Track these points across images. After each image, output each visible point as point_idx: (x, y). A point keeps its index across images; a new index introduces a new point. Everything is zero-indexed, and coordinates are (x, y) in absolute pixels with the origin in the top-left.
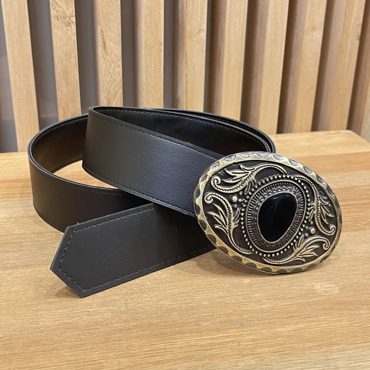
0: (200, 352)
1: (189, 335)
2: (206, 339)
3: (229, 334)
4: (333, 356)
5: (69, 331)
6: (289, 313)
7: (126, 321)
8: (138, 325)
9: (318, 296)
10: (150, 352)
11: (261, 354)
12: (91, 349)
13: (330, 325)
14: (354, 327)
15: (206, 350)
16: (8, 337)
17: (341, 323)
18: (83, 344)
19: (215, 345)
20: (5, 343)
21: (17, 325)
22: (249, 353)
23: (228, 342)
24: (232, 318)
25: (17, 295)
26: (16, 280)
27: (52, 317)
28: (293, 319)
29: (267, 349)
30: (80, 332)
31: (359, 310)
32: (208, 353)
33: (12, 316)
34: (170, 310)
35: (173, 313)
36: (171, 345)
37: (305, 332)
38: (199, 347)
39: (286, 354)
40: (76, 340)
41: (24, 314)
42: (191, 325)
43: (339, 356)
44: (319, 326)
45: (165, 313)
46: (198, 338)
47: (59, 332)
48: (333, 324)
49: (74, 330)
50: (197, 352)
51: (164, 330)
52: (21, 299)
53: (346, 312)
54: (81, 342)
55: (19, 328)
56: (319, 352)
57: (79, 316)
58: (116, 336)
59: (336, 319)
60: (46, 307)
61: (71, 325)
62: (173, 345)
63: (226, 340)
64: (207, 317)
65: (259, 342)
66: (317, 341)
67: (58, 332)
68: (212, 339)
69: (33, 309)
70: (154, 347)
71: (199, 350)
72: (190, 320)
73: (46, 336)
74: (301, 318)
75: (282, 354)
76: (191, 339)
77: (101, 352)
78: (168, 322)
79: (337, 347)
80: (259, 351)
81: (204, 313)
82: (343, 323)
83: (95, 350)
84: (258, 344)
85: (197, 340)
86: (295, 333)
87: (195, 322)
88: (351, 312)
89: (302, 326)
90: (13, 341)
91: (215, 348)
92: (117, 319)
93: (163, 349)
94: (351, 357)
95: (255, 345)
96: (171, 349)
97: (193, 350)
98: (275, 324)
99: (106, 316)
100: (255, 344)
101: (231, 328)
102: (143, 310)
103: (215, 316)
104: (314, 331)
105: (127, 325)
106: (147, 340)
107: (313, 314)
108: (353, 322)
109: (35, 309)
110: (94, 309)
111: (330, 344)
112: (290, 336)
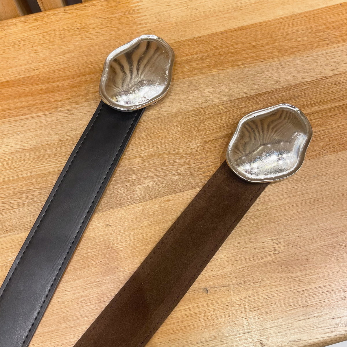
0: (177, 324)
3: (198, 304)
4: (269, 325)
6: (243, 278)
9: (267, 256)
14: (288, 292)
19: (187, 317)
22: (211, 324)
23: (197, 313)
28: (245, 284)
31: (296, 272)
37: (252, 299)
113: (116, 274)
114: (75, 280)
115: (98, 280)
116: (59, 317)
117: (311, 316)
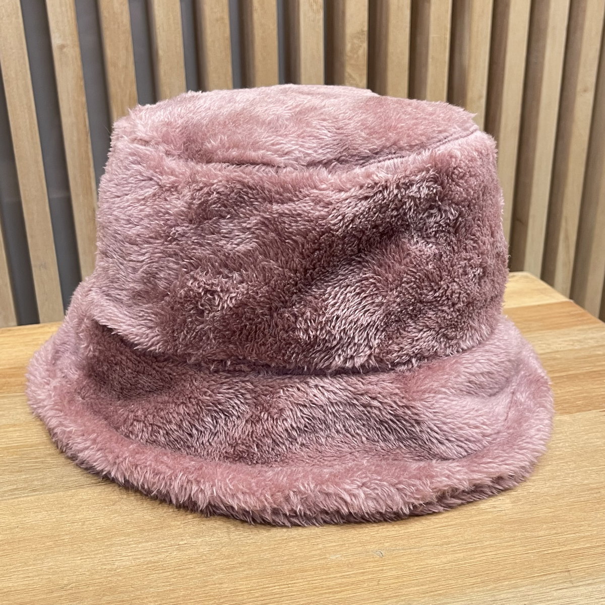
0: (327, 595)
1: (313, 573)
2: (335, 577)
3: (365, 570)
4: (502, 596)
5: (154, 572)
6: (445, 538)
7: (228, 557)
8: (245, 561)
9: (483, 513)
10: (262, 599)
11: (407, 595)
12: (184, 596)
13: (499, 552)
14: (530, 554)
15: (335, 592)
16: (74, 584)
17: (513, 550)
18: (173, 590)
19: (347, 586)
20: (70, 591)
21: (85, 566)
22: (392, 595)
23: (363, 581)
24: (369, 547)
25: (83, 525)
26: (81, 503)
27: (131, 554)
28: (450, 545)
29: (416, 588)
30: (169, 573)
31: (538, 531)
32: (337, 597)
33: (78, 555)
34: (286, 539)
35: (291, 544)
36: (289, 587)
37: (465, 564)
38: (326, 590)
39: (440, 595)
40: (163, 584)
41: (93, 551)
42: (314, 559)
43: (509, 596)
44: (484, 555)
45: (279, 543)
46: (325, 577)
47: (141, 574)
48: (502, 551)
49: (161, 571)
50: (324, 596)
51: (279, 567)
52: (89, 530)
53: (520, 534)
54: (171, 588)
55: (88, 571)
56: (483, 591)
57: (167, 552)
58: (216, 577)
59: (506, 544)
60: (123, 540)
61: (156, 564)
62: (292, 587)
63: (361, 578)
64: (337, 548)
65: (405, 579)
66: (481, 575)
67: (139, 575)
68: (343, 577)
69: (106, 544)
70: (267, 591)
71: (326, 593)
72: (313, 553)
73: (124, 580)
74: (460, 545)
75: (435, 595)
76: (315, 578)
77: (198, 600)
78: (284, 556)
79: (507, 583)
80: (404, 591)
81: (332, 542)
82: (516, 549)
83: (189, 597)
84: (403, 582)
85: (322, 579)
86: (452, 566)
87: (321, 555)
88: (526, 533)
89: (462, 555)
90: (82, 589)
91: (347, 590)
92: (217, 554)
93: (279, 594)
94: (525, 596)
95: (400, 584)
96: (289, 592)
97: (318, 593)
98: (425, 554)
99: (202, 550)
100: (399, 582)
101: (367, 562)
102: (251, 541)
103: (347, 545)
104: (477, 561)
105: (230, 561)
106: (258, 582)
107: (477, 538)
108: (528, 547)
109: (108, 543)
110: (185, 542)
111: (498, 580)
112: (446, 569)
113: (215, 536)
114: (140, 543)
115: (181, 543)
116: (100, 589)
117: (580, 584)
